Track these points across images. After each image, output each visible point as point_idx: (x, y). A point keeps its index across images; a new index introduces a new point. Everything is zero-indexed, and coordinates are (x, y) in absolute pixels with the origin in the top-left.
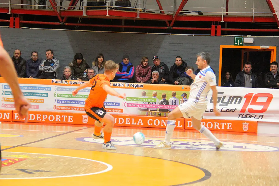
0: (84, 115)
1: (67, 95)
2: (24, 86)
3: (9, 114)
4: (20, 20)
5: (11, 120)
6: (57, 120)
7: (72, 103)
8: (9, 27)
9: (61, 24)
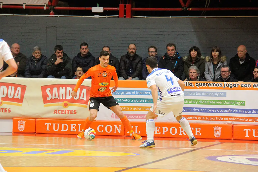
0: (215, 127)
1: (193, 100)
2: (138, 91)
3: (120, 126)
4: (132, 7)
5: (123, 134)
6: (180, 134)
7: (199, 112)
8: (118, 17)
9: (183, 9)
